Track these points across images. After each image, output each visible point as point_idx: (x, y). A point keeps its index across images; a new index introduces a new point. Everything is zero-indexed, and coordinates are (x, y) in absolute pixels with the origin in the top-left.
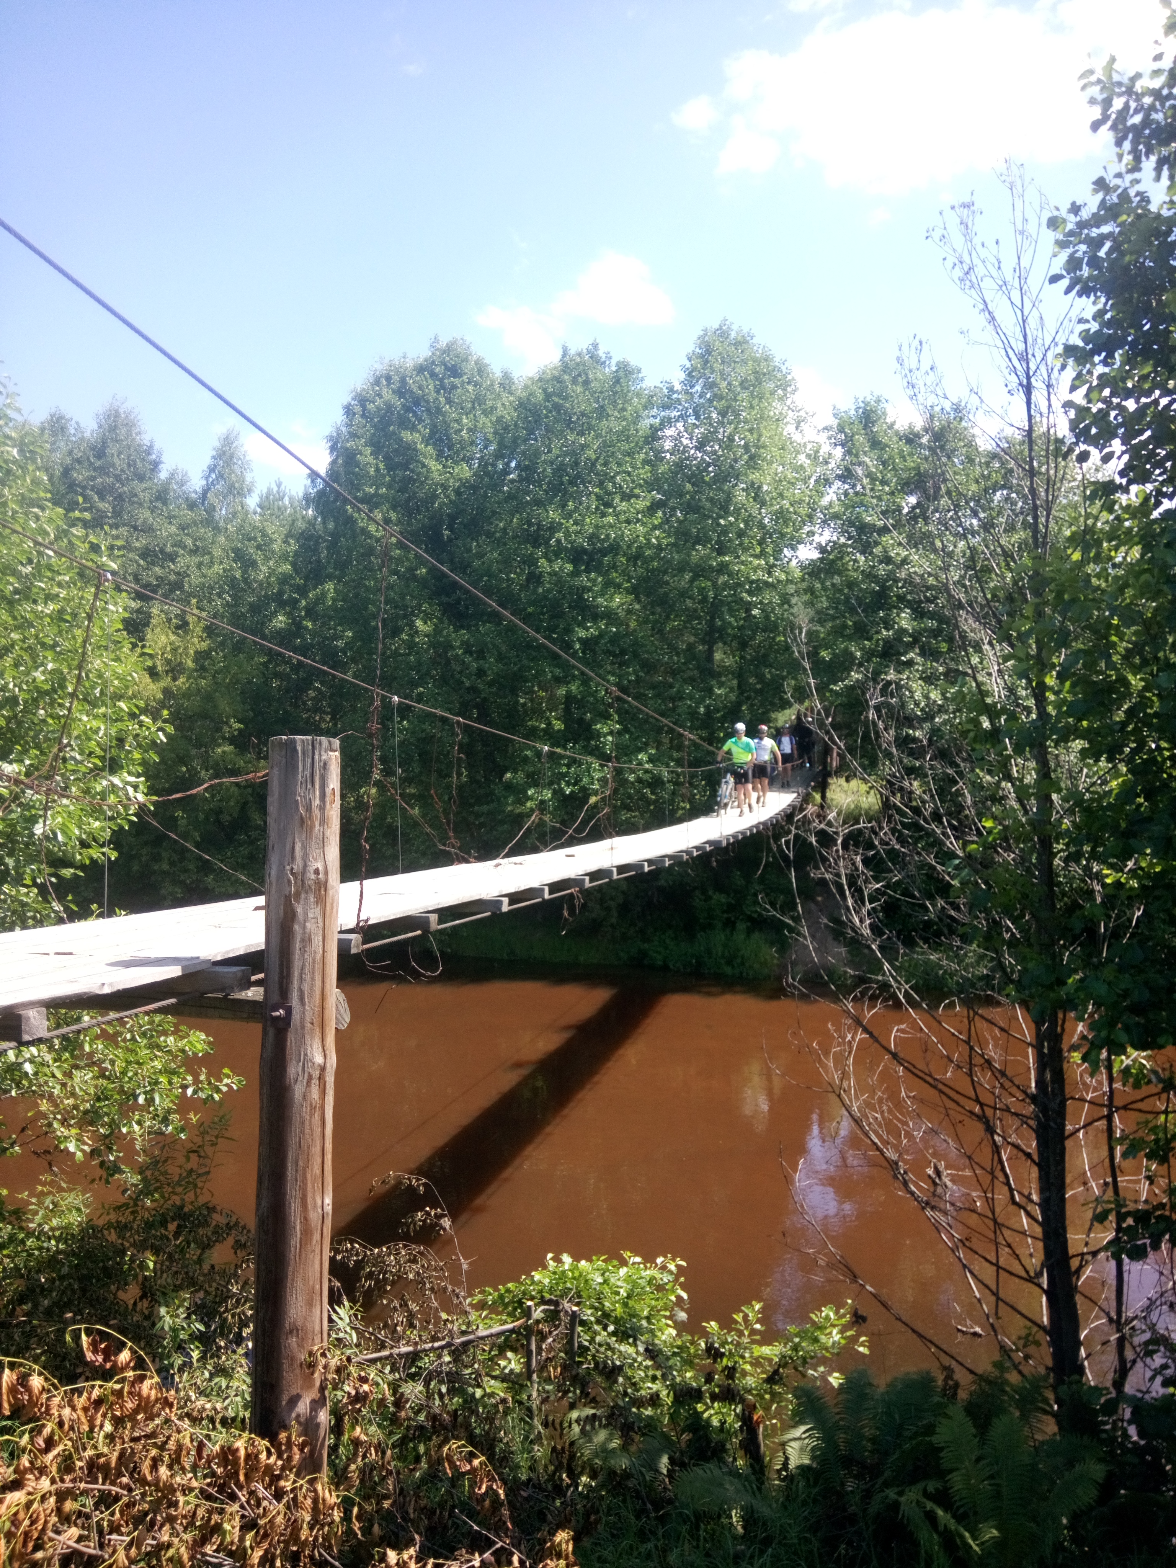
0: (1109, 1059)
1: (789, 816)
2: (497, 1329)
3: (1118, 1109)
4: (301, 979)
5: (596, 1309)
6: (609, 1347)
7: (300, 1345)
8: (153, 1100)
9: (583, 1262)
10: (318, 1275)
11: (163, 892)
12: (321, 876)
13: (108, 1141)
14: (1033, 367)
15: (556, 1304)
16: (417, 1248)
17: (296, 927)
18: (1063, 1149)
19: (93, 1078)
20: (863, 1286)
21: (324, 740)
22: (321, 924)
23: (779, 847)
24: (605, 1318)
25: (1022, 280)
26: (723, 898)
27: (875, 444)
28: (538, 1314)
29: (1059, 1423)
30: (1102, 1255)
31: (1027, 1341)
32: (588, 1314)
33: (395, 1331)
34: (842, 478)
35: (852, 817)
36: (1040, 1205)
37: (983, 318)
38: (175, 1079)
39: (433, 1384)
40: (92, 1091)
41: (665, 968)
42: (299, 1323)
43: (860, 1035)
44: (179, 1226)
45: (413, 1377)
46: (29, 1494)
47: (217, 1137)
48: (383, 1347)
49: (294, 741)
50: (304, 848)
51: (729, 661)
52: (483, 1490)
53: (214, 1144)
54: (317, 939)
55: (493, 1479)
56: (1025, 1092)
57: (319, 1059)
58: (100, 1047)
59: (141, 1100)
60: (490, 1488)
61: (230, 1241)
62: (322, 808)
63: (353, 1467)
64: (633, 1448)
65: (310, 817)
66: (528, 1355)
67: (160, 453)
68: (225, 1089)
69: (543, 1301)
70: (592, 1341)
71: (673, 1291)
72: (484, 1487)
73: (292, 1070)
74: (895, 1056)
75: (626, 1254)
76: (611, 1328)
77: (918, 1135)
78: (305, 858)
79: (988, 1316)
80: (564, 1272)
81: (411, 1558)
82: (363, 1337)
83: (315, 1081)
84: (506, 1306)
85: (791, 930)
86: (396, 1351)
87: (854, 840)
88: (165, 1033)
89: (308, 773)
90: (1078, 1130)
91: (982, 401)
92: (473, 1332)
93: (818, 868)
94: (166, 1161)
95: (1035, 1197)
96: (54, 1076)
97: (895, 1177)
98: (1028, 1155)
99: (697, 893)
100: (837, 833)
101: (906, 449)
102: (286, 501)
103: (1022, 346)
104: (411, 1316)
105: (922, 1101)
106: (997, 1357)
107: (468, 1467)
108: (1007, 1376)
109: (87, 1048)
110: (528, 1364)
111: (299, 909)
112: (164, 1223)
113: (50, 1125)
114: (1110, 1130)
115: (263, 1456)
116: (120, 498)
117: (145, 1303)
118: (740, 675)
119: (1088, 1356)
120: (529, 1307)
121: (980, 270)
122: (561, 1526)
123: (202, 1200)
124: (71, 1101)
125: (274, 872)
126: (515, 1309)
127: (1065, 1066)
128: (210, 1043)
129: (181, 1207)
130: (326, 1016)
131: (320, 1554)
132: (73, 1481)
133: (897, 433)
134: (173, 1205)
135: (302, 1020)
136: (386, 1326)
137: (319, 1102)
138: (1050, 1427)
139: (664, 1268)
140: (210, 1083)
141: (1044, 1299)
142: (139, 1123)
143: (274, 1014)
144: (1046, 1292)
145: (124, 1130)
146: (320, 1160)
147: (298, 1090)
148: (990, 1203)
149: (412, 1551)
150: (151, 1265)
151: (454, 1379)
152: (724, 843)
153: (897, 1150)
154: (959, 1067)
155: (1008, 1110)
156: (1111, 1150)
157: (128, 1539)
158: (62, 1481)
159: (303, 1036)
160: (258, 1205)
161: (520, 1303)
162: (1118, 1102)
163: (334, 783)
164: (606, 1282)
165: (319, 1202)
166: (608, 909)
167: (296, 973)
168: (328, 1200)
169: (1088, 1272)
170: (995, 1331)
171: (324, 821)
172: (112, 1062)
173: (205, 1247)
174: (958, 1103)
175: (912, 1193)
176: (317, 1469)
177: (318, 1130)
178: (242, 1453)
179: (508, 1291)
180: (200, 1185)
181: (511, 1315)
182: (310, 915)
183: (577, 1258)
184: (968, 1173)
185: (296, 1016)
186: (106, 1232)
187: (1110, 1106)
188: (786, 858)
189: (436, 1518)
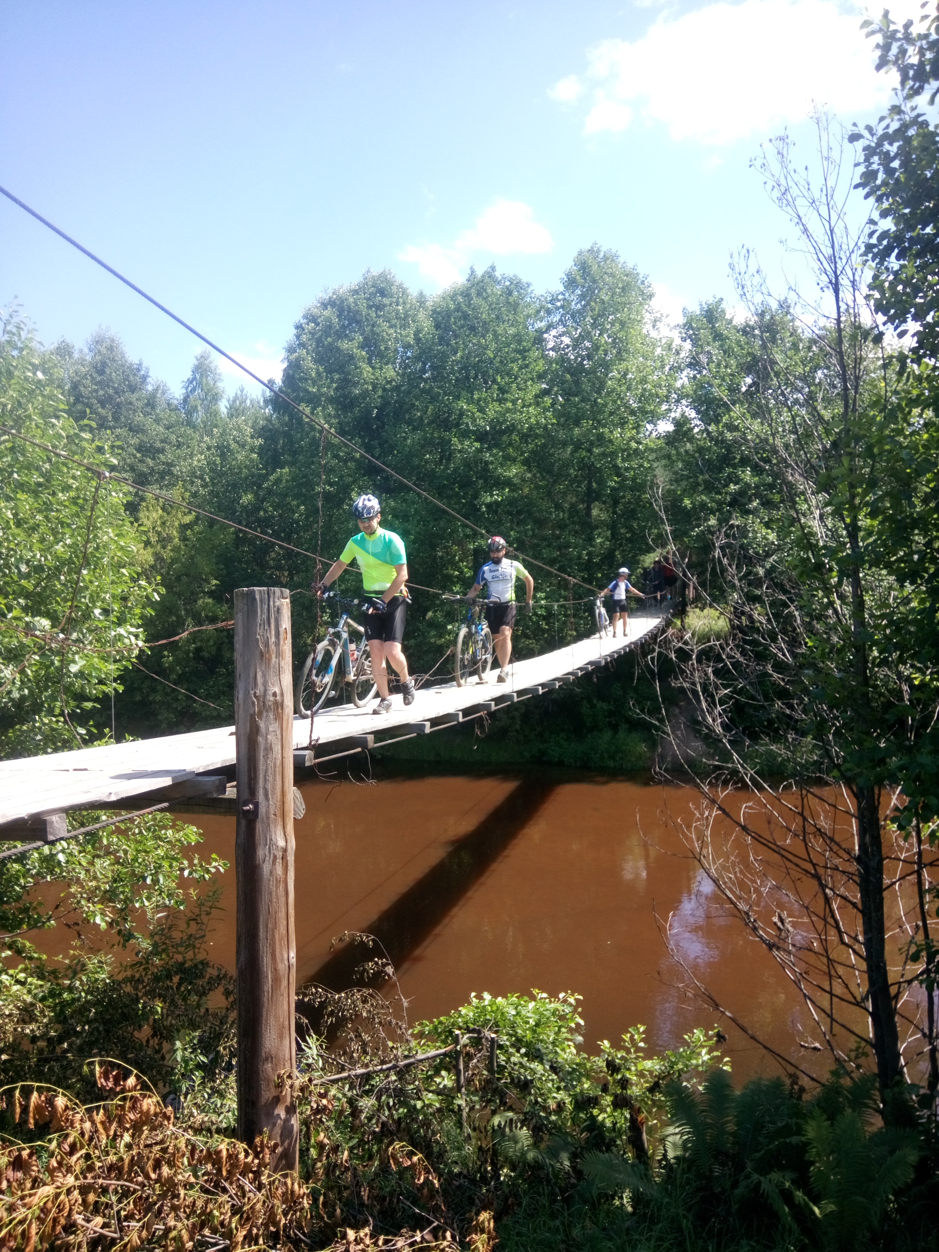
0: (917, 826)
1: (653, 636)
2: (433, 1053)
3: (925, 866)
4: (265, 780)
5: (511, 1035)
6: (522, 1065)
7: (274, 1069)
8: (158, 881)
9: (500, 999)
10: (286, 1014)
11: (160, 717)
12: (278, 698)
13: (123, 914)
14: (840, 268)
15: (479, 1032)
16: (366, 991)
17: (260, 739)
18: (882, 900)
19: (110, 865)
20: (723, 1013)
21: (277, 590)
22: (279, 736)
23: (647, 662)
24: (518, 1043)
25: (829, 195)
26: (605, 706)
27: (718, 336)
28: (464, 1040)
29: (884, 1118)
30: (915, 983)
31: (859, 1054)
32: (504, 1040)
33: (352, 1057)
34: (690, 365)
35: (704, 638)
36: (864, 944)
37: (798, 229)
38: (175, 864)
39: (384, 1098)
40: (110, 875)
41: (561, 763)
42: (273, 1052)
43: (715, 812)
44: (181, 979)
45: (367, 1093)
46: (58, 1188)
47: (211, 908)
48: (343, 1069)
49: (254, 591)
50: (264, 676)
51: (603, 516)
52: (422, 1181)
53: (208, 914)
54: (277, 748)
55: (428, 1172)
56: (849, 853)
57: (281, 843)
58: (115, 840)
59: (149, 881)
60: (426, 1179)
61: (221, 989)
62: (277, 644)
63: (319, 1165)
64: (543, 1146)
65: (268, 651)
66: (458, 1074)
67: (147, 369)
68: (213, 870)
69: (469, 1031)
70: (508, 1061)
71: (572, 1019)
72: (422, 1178)
73: (261, 852)
74: (744, 828)
75: (535, 991)
76: (523, 1050)
77: (765, 890)
78: (265, 684)
79: (824, 1034)
80: (484, 1007)
81: (366, 1235)
82: (327, 1062)
83: (279, 861)
84: (440, 1034)
85: (657, 729)
86: (353, 1073)
87: (707, 655)
88: (165, 827)
89: (265, 616)
90: (894, 883)
91: (799, 297)
92: (413, 1056)
93: (678, 679)
94: (170, 928)
95: (861, 938)
96: (80, 864)
97: (747, 924)
98: (854, 905)
99: (585, 702)
100: (692, 650)
101: (743, 339)
102: (248, 402)
103: (830, 251)
104: (364, 1044)
105: (768, 863)
106: (834, 1067)
107: (409, 1163)
108: (842, 1081)
109: (105, 842)
110: (458, 1080)
111: (262, 725)
112: (169, 977)
113: (79, 902)
114: (920, 883)
115: (242, 1156)
116: (119, 405)
117: (156, 1040)
118: (613, 526)
119: (906, 1064)
120: (457, 1035)
121: (794, 191)
122: (485, 1209)
123: (200, 957)
124: (94, 883)
125: (241, 696)
126: (447, 1037)
127: (882, 832)
128: (200, 834)
129: (182, 964)
130: (286, 809)
131: (296, 1234)
132: (94, 1178)
133: (735, 327)
134: (176, 962)
135: (267, 812)
136: (345, 1053)
137: (283, 877)
138: (878, 1122)
139: (565, 1001)
140: (201, 866)
141: (870, 1020)
142: (149, 899)
143: (245, 808)
144: (871, 1014)
145: (137, 905)
146: (285, 923)
147: (266, 868)
148: (824, 943)
149: (367, 1230)
150: (159, 1009)
151: (400, 1094)
152: (603, 663)
153: (748, 904)
154: (796, 835)
155: (836, 869)
156: (921, 898)
157: (141, 1224)
158: (85, 1178)
159: (269, 825)
160: (238, 960)
161: (451, 1032)
162: (925, 860)
163: (286, 623)
164: (518, 1014)
165: (286, 956)
166: (513, 718)
167: (261, 776)
168: (293, 954)
169: (905, 997)
170: (830, 1045)
171: (279, 654)
172: (126, 852)
173: (203, 994)
174: (797, 865)
175: (761, 937)
176: (291, 1167)
177: (283, 899)
178: (224, 1153)
179: (441, 1023)
180: (198, 945)
181: (444, 1042)
182: (271, 729)
183: (495, 996)
184: (806, 920)
185: (262, 809)
186: (123, 985)
187: (920, 863)
188: (651, 672)
189: (386, 1203)
